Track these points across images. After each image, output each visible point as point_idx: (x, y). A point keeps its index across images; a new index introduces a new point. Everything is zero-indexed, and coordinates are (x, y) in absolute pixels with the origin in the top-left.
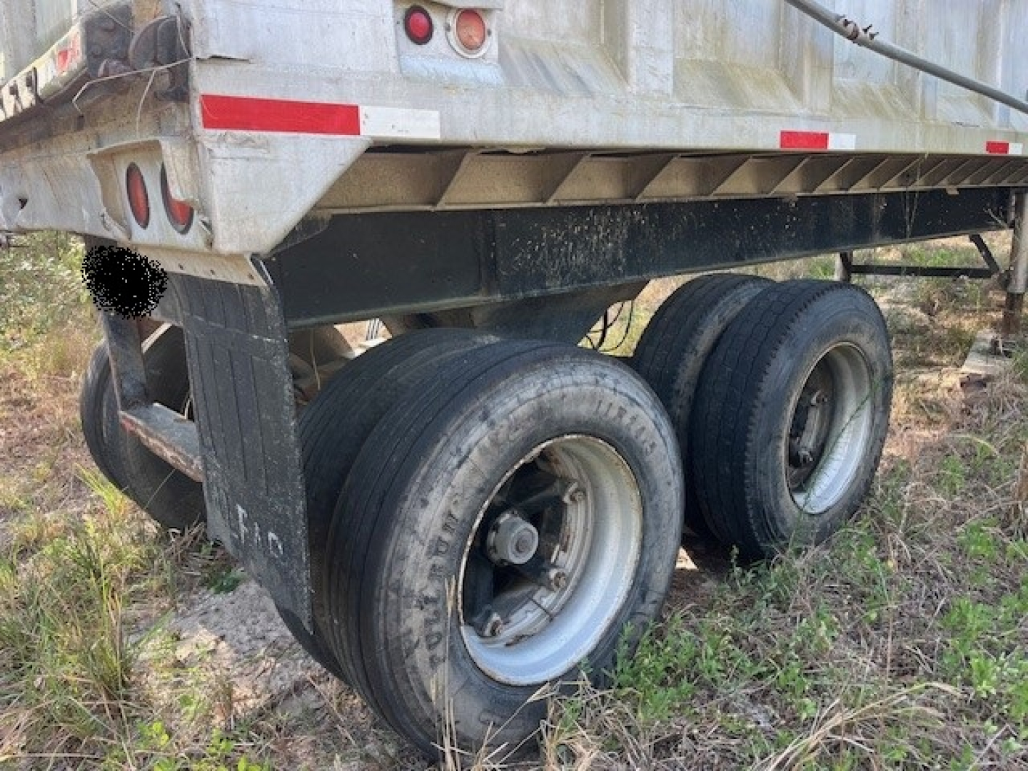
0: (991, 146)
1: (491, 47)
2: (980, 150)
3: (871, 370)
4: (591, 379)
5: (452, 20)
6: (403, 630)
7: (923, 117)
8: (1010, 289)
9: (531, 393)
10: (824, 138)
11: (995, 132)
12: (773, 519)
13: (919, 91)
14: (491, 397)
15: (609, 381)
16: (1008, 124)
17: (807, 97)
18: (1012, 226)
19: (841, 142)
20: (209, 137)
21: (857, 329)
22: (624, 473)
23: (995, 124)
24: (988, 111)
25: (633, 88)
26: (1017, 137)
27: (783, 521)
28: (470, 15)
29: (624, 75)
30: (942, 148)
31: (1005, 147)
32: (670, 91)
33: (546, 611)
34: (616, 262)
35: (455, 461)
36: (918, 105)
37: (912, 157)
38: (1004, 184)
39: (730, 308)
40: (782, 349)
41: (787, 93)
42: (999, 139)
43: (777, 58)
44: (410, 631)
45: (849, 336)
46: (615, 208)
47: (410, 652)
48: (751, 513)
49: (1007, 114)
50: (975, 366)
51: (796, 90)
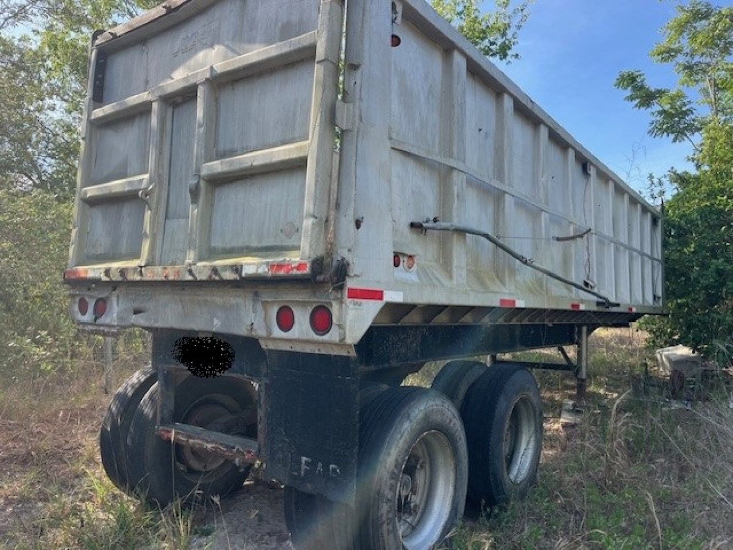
0: (573, 306)
1: (415, 268)
2: (568, 307)
3: (535, 411)
4: (441, 404)
5: (406, 259)
6: (380, 514)
7: (547, 294)
8: (579, 376)
9: (422, 408)
10: (514, 302)
11: (573, 299)
12: (501, 483)
13: (544, 282)
14: (409, 408)
15: (446, 405)
16: (578, 296)
17: (507, 286)
18: (577, 343)
19: (520, 304)
20: (348, 301)
21: (528, 389)
22: (449, 451)
23: (573, 296)
24: (570, 290)
25: (454, 282)
26: (582, 301)
27: (505, 484)
28: (411, 257)
29: (451, 277)
30: (554, 307)
31: (578, 306)
32: (465, 284)
33: (410, 524)
34: (417, 352)
35: (399, 436)
36: (545, 288)
37: (545, 310)
38: (573, 322)
39: (471, 377)
40: (502, 396)
41: (500, 284)
42: (576, 303)
43: (494, 268)
44: (382, 515)
45: (525, 393)
46: (417, 327)
47: (382, 525)
48: (492, 480)
49: (577, 292)
50: (566, 418)
51: (503, 283)
